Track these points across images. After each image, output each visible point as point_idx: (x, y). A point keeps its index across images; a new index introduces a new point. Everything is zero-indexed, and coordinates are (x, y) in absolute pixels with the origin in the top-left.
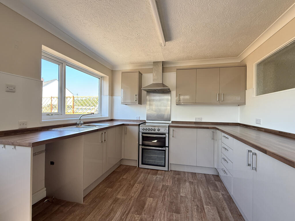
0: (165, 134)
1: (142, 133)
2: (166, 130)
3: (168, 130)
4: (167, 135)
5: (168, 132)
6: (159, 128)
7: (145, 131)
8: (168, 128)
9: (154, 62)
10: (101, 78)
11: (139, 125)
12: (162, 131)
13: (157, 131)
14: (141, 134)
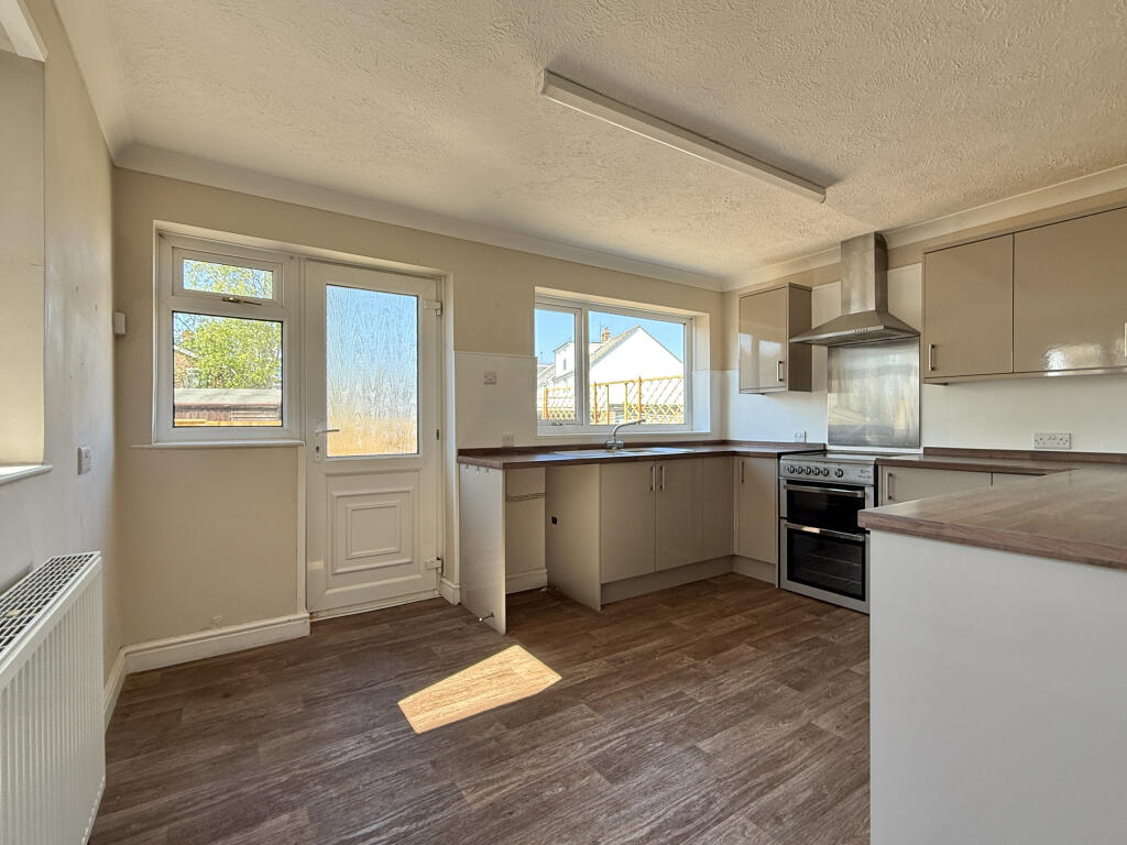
0: (862, 488)
1: (789, 482)
2: (866, 474)
3: (872, 474)
4: (870, 491)
5: (872, 481)
6: (842, 467)
7: (795, 476)
8: (871, 469)
9: (843, 243)
10: (690, 322)
11: (779, 455)
12: (853, 476)
13: (833, 478)
14: (783, 483)
